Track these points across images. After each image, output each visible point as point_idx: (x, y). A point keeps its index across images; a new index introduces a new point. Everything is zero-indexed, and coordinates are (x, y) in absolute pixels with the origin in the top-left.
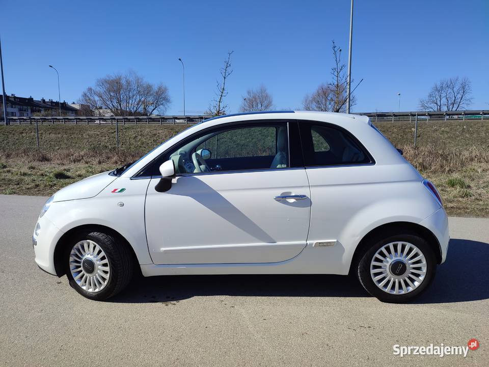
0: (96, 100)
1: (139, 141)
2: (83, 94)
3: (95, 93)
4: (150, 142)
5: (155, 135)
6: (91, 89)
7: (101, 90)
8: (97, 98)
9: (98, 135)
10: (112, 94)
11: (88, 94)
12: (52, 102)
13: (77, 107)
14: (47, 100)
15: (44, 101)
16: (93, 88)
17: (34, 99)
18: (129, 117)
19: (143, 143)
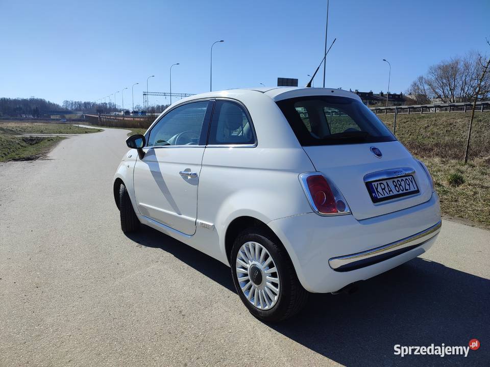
0: (425, 88)
1: (429, 131)
2: (413, 84)
3: (425, 82)
4: (442, 132)
5: (451, 124)
6: (422, 77)
7: (432, 78)
8: (427, 87)
9: (390, 125)
10: (444, 81)
11: (418, 83)
12: (389, 95)
13: (413, 97)
14: (385, 93)
15: (382, 93)
16: (425, 76)
17: (374, 93)
18: (415, 106)
19: (433, 134)
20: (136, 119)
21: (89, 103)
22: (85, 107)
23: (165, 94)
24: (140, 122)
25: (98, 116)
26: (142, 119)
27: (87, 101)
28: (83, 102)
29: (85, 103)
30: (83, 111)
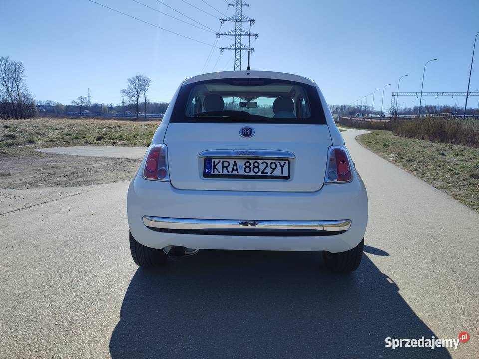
20: (383, 120)
21: (345, 106)
22: (342, 109)
23: (416, 94)
24: (385, 123)
25: (349, 118)
26: (386, 121)
27: (343, 104)
28: (340, 106)
29: (342, 106)
30: (340, 113)
